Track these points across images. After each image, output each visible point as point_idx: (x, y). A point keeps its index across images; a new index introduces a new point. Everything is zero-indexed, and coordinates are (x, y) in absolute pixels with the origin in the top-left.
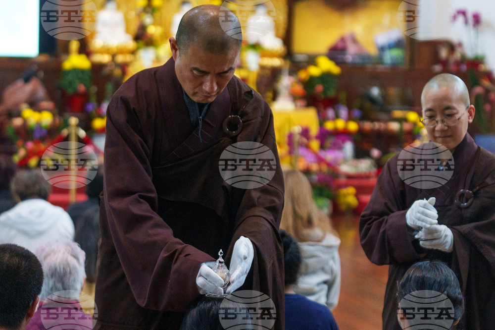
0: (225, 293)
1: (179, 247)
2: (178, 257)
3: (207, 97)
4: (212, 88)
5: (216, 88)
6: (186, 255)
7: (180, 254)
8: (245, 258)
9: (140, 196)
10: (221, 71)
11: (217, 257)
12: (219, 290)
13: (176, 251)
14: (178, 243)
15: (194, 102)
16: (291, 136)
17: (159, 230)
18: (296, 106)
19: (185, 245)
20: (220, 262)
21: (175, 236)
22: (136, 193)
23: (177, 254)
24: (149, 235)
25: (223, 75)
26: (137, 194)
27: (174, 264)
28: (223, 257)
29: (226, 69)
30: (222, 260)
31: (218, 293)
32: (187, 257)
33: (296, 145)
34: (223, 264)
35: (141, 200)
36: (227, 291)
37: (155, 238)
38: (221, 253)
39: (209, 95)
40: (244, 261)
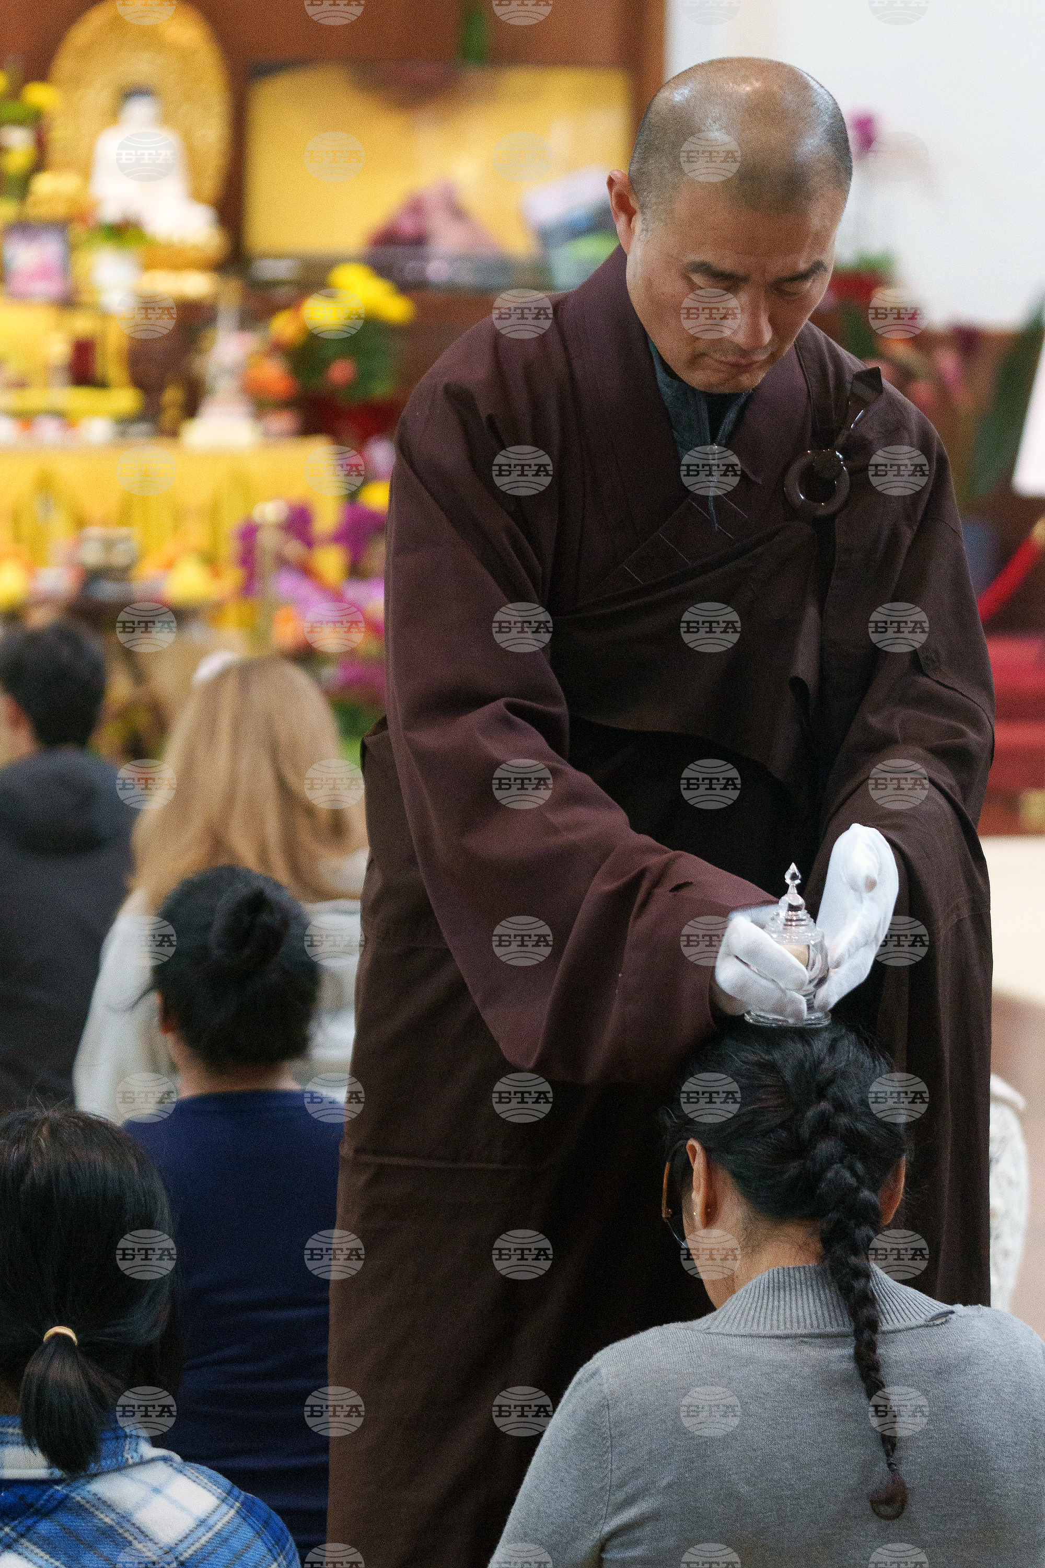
0: (810, 1008)
1: (654, 861)
2: (649, 895)
3: (739, 369)
4: (756, 332)
5: (767, 335)
6: (678, 888)
7: (656, 884)
8: (871, 885)
9: (514, 709)
10: (786, 274)
11: (780, 890)
12: (793, 1001)
13: (642, 874)
14: (650, 850)
15: (693, 390)
16: (249, 533)
17: (581, 813)
18: (266, 434)
19: (672, 853)
20: (792, 908)
21: (637, 826)
22: (498, 699)
23: (645, 884)
24: (554, 830)
25: (788, 287)
26: (501, 703)
27: (638, 916)
28: (801, 890)
29: (803, 266)
30: (799, 901)
31: (789, 1009)
32: (684, 893)
33: (266, 562)
34: (802, 914)
35: (518, 720)
36: (817, 1003)
37: (572, 837)
38: (794, 877)
39: (743, 362)
40: (866, 896)
